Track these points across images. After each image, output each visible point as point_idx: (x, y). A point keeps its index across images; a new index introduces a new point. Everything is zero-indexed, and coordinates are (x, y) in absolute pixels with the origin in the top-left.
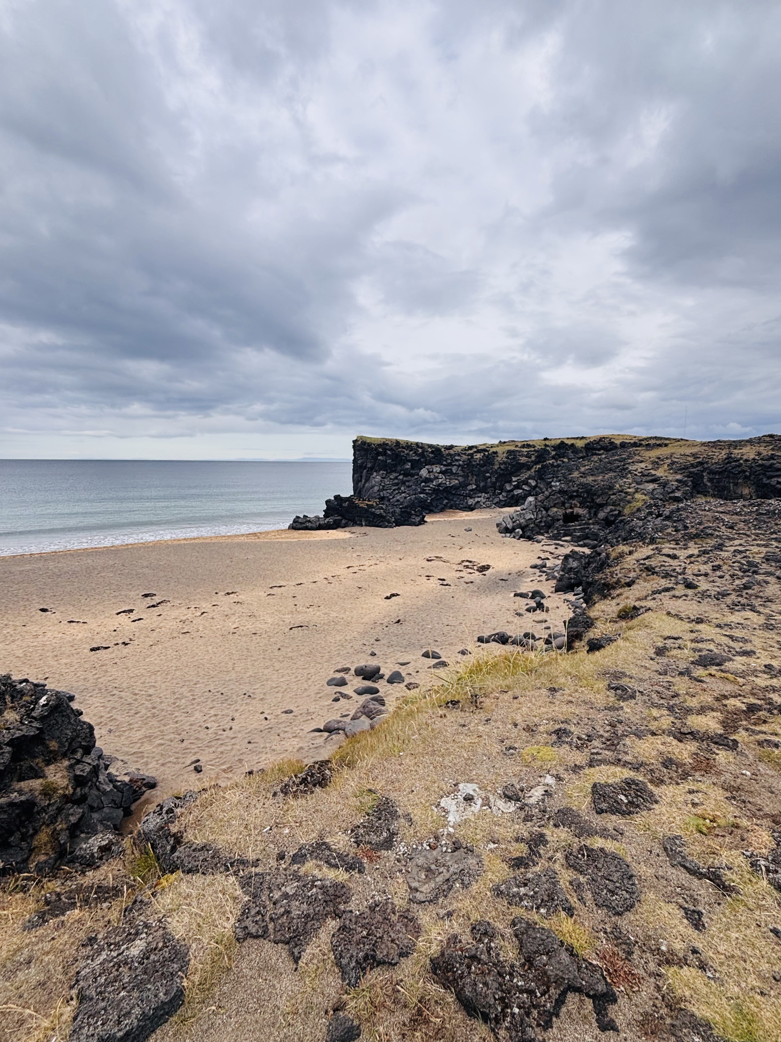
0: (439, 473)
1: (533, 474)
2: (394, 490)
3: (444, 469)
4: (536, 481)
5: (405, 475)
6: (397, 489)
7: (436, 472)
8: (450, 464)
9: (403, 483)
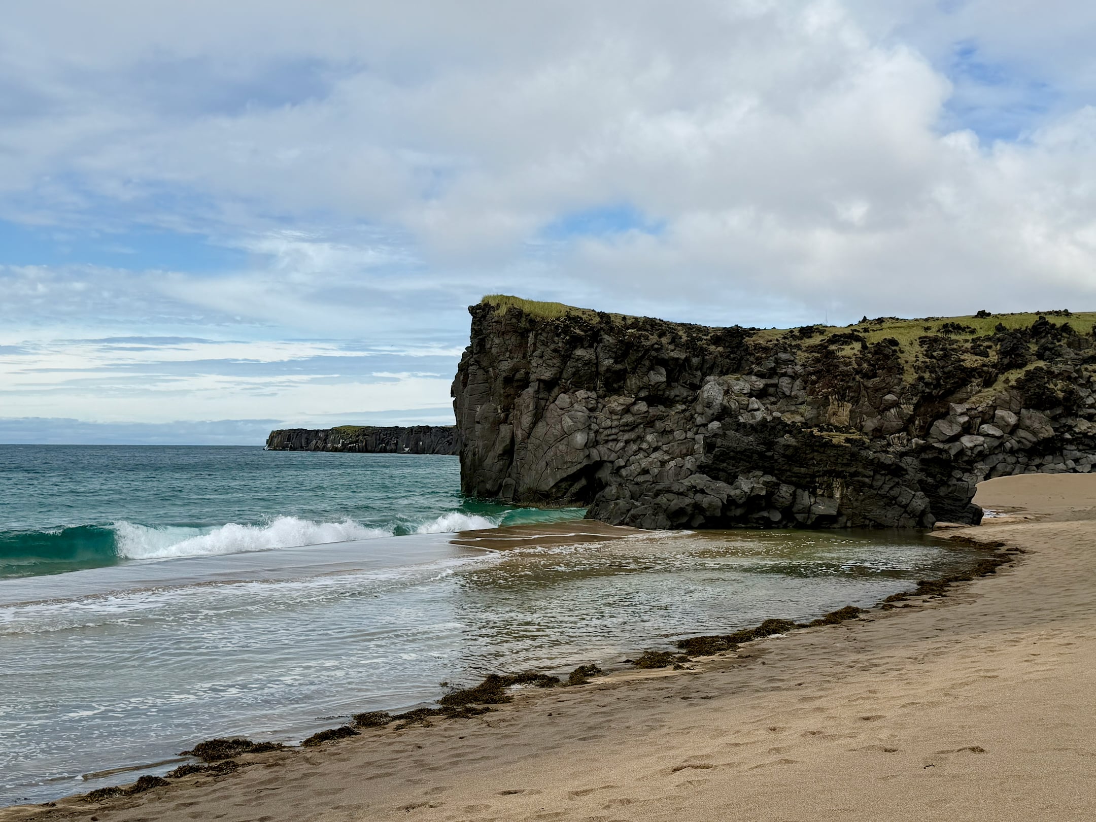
0: (750, 395)
1: (1005, 396)
2: (627, 442)
3: (760, 384)
4: (1018, 413)
5: (651, 401)
6: (634, 441)
7: (741, 393)
8: (772, 373)
9: (650, 423)
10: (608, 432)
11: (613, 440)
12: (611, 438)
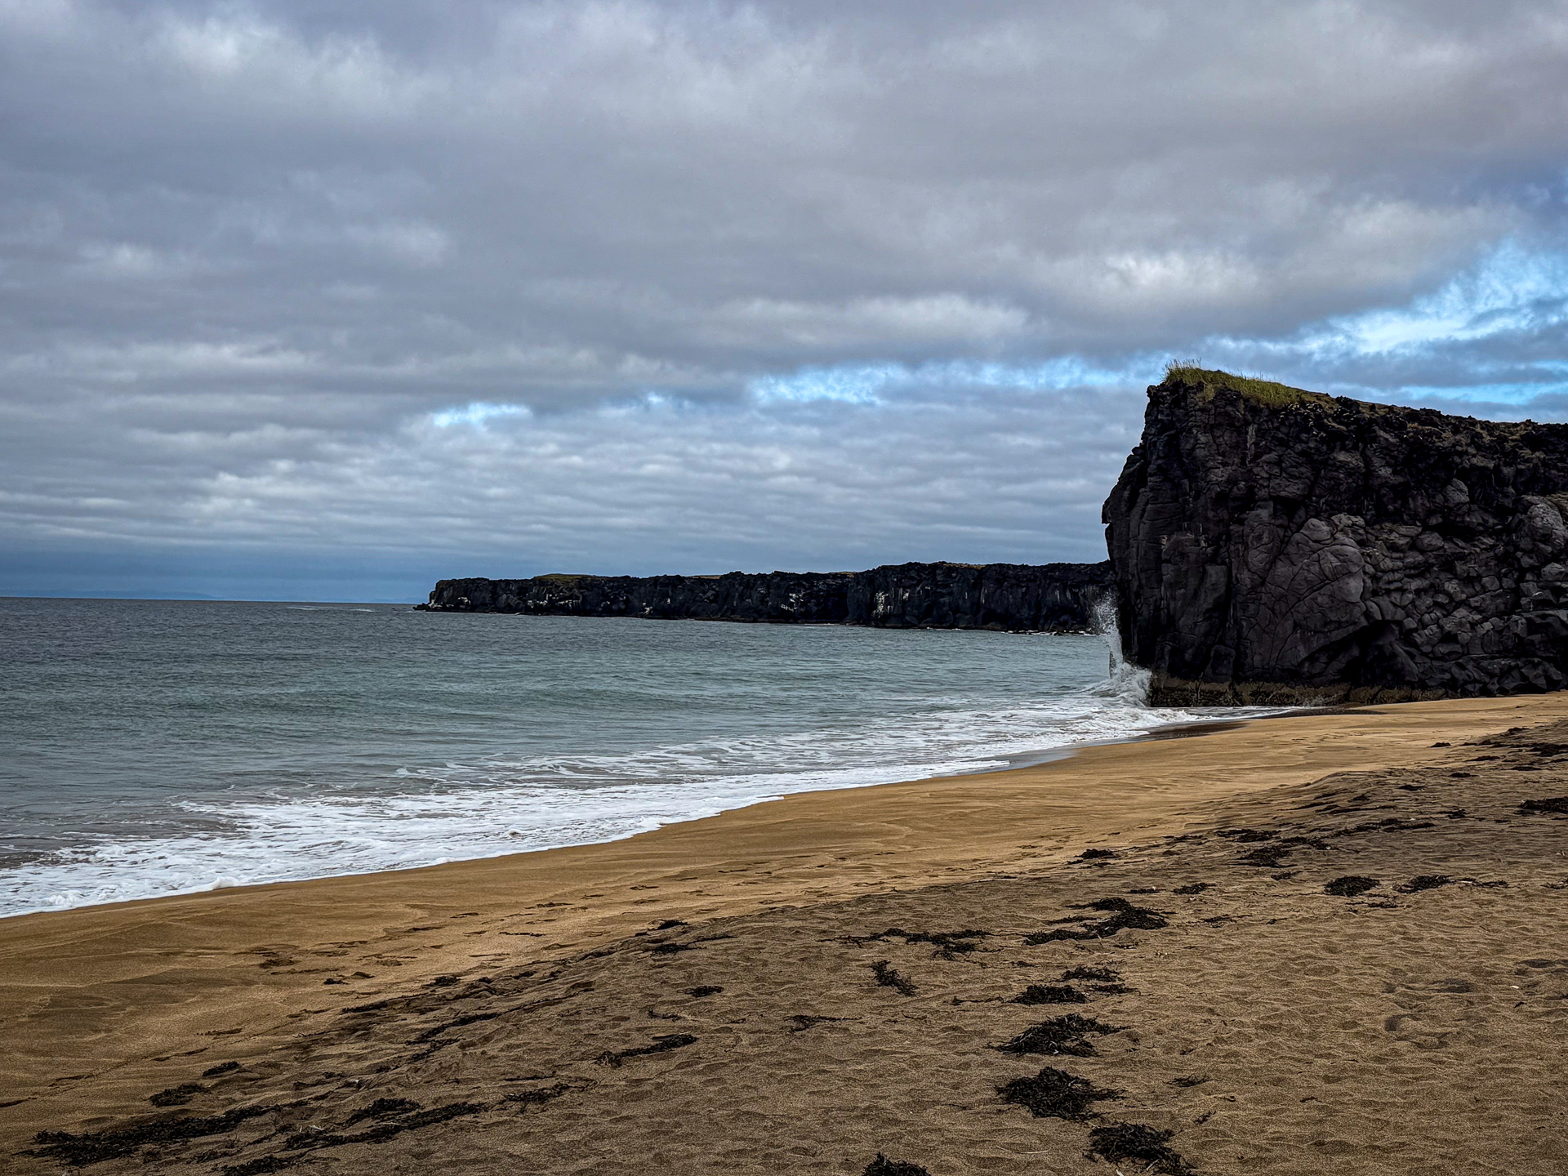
6: (1426, 591)
10: (1390, 577)
11: (1397, 590)
12: (1392, 587)
